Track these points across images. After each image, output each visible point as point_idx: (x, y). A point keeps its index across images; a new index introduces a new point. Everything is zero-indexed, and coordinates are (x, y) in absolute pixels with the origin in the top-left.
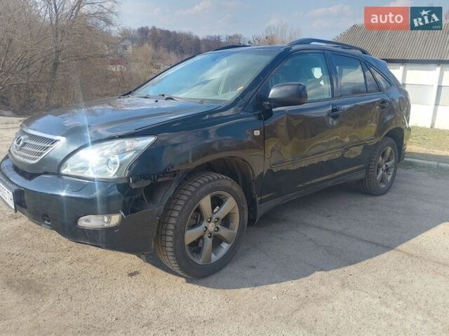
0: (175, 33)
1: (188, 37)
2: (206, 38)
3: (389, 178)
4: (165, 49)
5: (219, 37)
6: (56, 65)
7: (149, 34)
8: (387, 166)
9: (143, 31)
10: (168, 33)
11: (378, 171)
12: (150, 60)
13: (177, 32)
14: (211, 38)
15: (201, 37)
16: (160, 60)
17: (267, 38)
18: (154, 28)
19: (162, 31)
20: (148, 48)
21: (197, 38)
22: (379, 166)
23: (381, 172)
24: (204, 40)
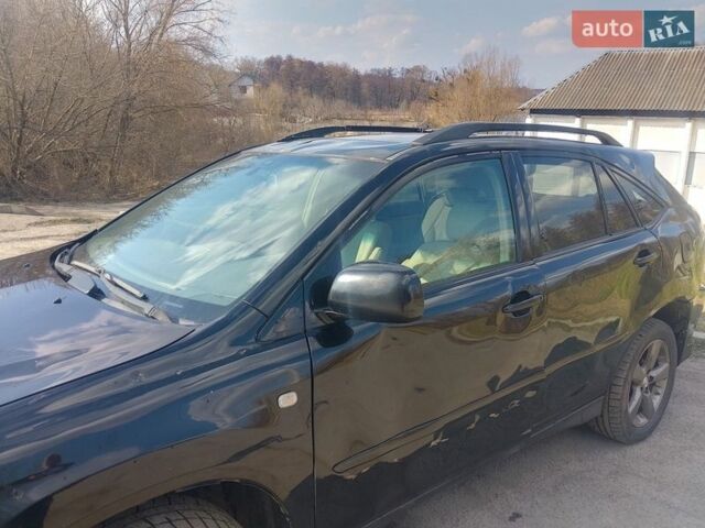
0: (321, 65)
1: (342, 72)
2: (369, 72)
3: (657, 401)
4: (306, 90)
5: (390, 71)
6: (126, 121)
7: (283, 67)
8: (651, 378)
9: (273, 63)
10: (310, 66)
11: (632, 393)
12: (279, 108)
13: (325, 64)
14: (379, 71)
15: (362, 72)
16: (295, 109)
17: (465, 71)
18: (290, 58)
19: (302, 62)
20: (277, 90)
21: (356, 71)
22: (634, 384)
23: (638, 394)
24: (368, 76)
